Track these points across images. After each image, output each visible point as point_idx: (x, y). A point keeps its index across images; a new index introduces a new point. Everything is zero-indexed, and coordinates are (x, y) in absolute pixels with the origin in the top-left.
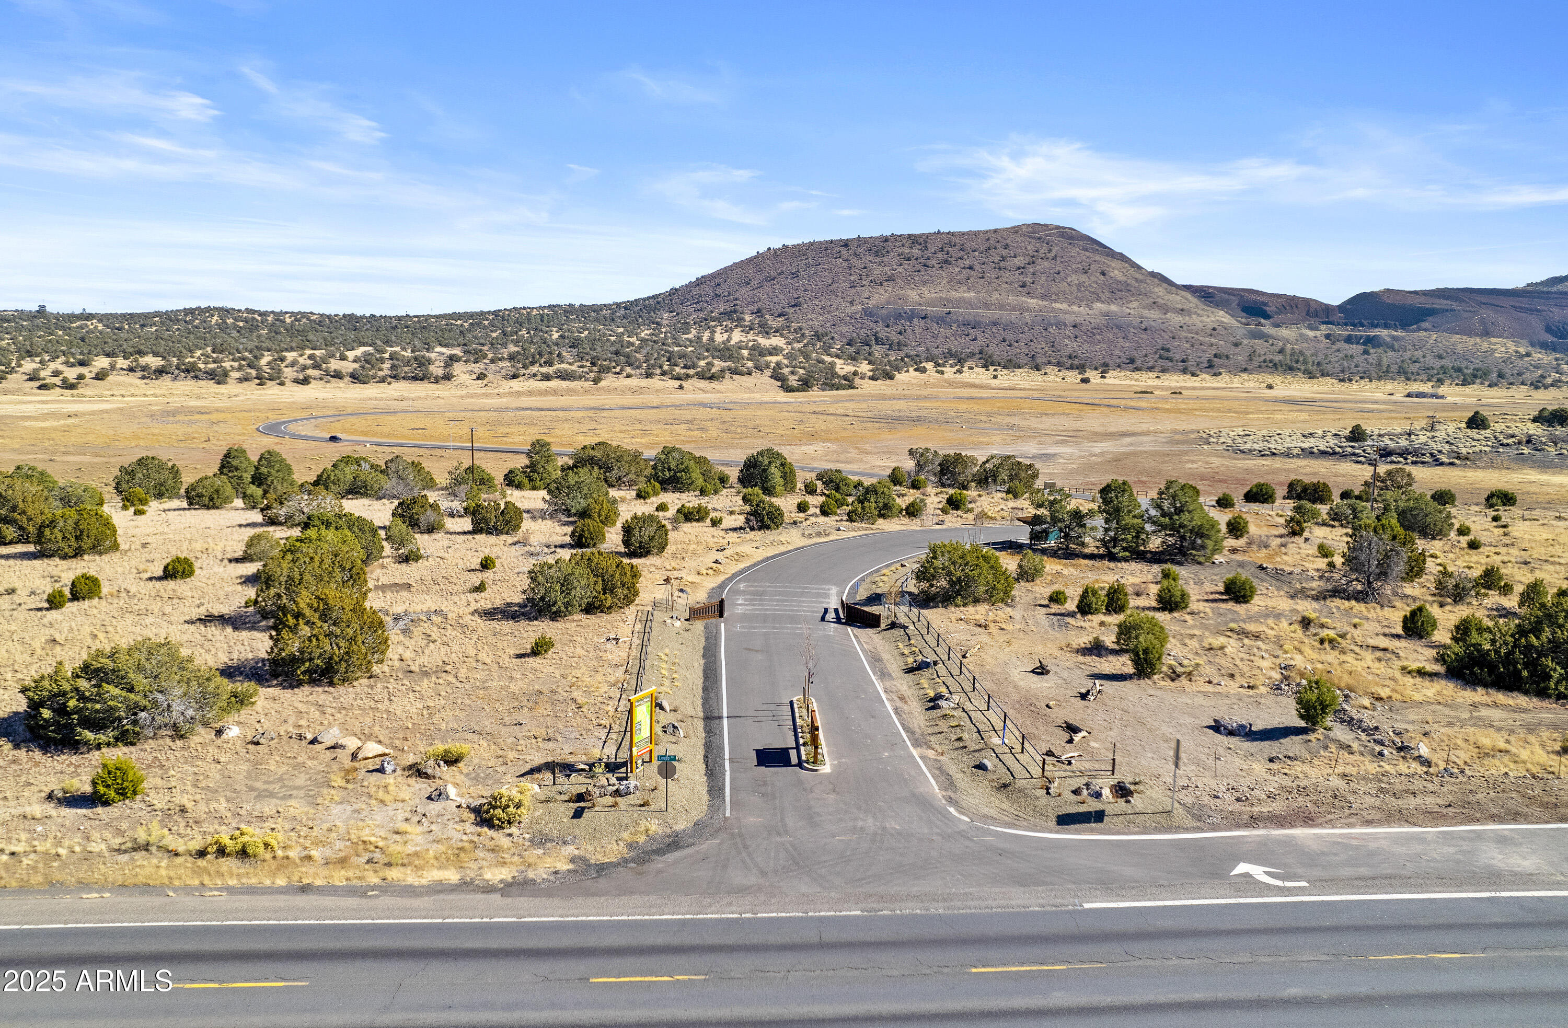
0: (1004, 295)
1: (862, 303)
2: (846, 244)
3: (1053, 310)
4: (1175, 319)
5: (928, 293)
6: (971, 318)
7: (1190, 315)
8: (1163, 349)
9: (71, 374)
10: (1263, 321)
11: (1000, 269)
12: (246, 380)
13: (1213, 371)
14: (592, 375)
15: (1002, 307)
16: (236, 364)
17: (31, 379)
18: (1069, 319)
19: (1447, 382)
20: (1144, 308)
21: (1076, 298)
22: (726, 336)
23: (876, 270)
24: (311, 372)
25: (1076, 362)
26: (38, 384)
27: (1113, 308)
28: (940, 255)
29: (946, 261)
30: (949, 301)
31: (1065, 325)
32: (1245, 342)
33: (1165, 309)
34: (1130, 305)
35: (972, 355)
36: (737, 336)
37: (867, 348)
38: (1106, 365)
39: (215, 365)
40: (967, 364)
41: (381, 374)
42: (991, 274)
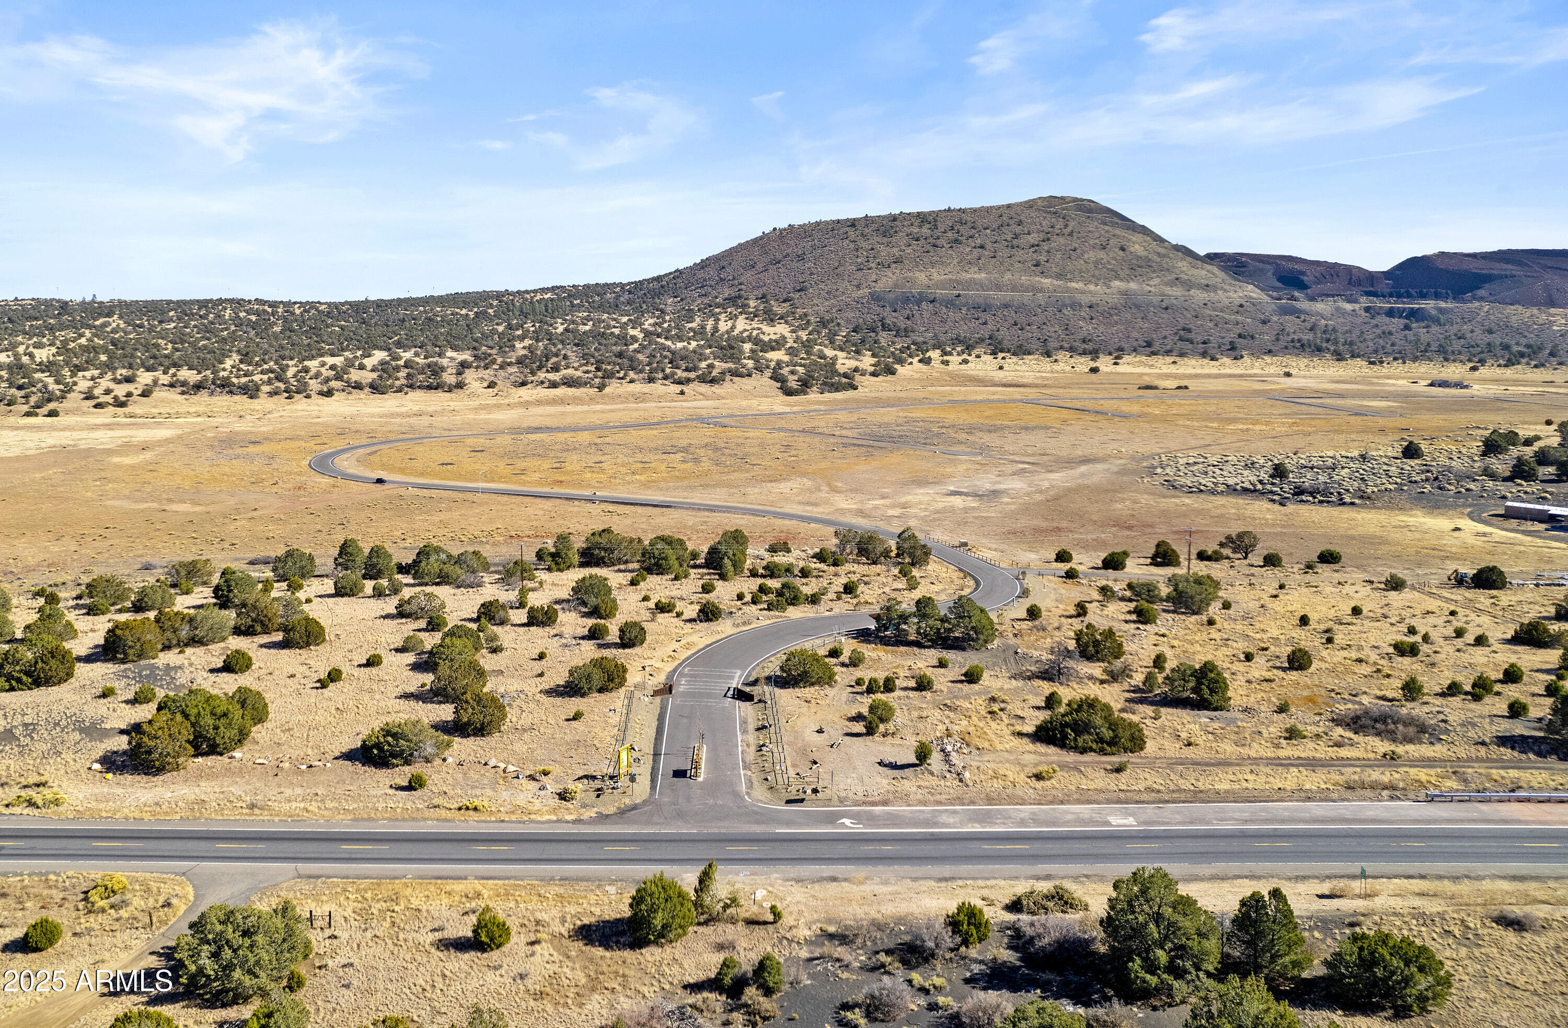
0: (1017, 276)
1: (869, 287)
2: (853, 223)
3: (1068, 290)
4: (1199, 296)
5: (937, 275)
6: (981, 301)
7: (1215, 291)
8: (1184, 329)
9: (120, 391)
10: (1296, 294)
11: (1013, 247)
12: (276, 393)
13: (1234, 354)
14: (597, 381)
15: (1014, 288)
16: (265, 377)
17: (87, 398)
18: (1085, 299)
19: (1490, 362)
20: (1166, 284)
21: (1093, 276)
22: (730, 323)
23: (884, 252)
24: (334, 384)
25: (1089, 347)
26: (93, 402)
27: (1133, 285)
28: (950, 234)
29: (956, 241)
30: (959, 282)
31: (1081, 306)
32: (1275, 318)
33: (1189, 285)
34: (1151, 283)
35: (982, 340)
36: (741, 324)
37: (873, 334)
38: (1121, 349)
39: (247, 379)
40: (976, 352)
41: (398, 383)
42: (1004, 253)
